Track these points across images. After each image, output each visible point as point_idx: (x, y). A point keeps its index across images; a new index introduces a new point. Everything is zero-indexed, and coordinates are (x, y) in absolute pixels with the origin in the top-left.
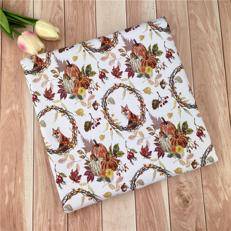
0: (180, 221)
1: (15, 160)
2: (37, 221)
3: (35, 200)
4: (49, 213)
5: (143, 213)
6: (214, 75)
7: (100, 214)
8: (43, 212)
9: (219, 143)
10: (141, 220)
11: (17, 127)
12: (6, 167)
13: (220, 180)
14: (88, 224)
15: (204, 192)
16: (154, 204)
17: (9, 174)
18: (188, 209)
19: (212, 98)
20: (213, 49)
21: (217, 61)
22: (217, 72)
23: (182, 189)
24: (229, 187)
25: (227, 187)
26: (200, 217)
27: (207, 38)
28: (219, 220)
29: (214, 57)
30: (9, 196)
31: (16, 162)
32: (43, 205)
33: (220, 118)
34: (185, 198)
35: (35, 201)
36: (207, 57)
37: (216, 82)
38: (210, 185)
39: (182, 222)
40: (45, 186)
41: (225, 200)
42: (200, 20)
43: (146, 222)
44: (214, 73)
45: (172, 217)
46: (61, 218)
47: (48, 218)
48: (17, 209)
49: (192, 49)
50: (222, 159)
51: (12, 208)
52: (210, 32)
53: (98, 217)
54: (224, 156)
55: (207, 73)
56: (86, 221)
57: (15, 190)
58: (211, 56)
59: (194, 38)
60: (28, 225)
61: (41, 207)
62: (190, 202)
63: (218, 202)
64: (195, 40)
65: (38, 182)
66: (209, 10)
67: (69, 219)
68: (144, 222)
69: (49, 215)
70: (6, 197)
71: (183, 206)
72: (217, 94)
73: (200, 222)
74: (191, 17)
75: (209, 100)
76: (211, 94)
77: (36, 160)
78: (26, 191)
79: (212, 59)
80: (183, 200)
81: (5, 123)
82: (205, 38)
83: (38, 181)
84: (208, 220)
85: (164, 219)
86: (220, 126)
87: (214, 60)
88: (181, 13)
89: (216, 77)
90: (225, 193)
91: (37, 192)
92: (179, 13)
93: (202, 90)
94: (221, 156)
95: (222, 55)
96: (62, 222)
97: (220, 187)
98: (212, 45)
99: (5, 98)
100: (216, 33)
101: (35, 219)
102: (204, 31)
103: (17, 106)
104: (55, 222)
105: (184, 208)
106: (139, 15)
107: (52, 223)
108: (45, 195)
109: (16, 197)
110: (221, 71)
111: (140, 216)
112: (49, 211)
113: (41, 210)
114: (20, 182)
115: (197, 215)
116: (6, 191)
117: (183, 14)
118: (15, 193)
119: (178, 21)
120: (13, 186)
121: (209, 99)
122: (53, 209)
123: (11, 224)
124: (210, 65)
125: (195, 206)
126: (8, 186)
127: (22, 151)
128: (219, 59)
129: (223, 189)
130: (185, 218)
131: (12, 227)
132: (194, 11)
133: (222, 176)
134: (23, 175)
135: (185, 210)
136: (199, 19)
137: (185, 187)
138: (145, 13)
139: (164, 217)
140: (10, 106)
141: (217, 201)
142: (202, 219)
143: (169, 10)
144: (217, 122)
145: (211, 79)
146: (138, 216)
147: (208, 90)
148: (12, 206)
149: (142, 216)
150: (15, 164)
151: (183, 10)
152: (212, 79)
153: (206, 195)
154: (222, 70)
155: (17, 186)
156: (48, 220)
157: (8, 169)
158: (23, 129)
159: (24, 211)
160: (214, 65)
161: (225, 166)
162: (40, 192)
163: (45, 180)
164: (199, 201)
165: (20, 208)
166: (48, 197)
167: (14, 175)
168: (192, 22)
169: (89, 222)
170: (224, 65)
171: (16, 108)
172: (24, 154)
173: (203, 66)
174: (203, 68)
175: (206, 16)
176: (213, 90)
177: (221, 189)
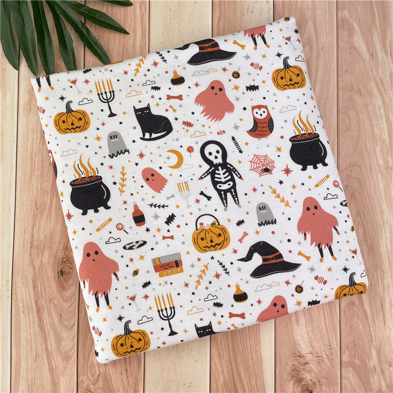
3: (15, 377)
6: (379, 146)
9: (380, 281)
13: (374, 352)
15: (343, 375)
19: (373, 193)
20: (381, 94)
21: (387, 119)
22: (385, 141)
23: (302, 367)
24: (390, 366)
25: (387, 366)
27: (372, 69)
29: (382, 111)
32: (29, 388)
33: (385, 232)
34: (307, 384)
35: (15, 380)
36: (368, 109)
37: (381, 162)
38: (356, 361)
40: (34, 352)
41: (380, 391)
42: (359, 33)
44: (379, 143)
49: (340, 91)
50: (382, 313)
52: (378, 58)
54: (387, 307)
55: (365, 141)
58: (377, 108)
59: (344, 69)
64: (346, 72)
65: (20, 344)
66: (378, 12)
72: (382, 186)
74: (342, 25)
75: (366, 195)
76: (370, 185)
77: (16, 300)
79: (378, 113)
80: (302, 388)
82: (366, 70)
83: (20, 342)
86: (383, 249)
87: (381, 115)
88: (323, 16)
89: (382, 150)
90: (381, 377)
92: (319, 14)
93: (354, 174)
94: (380, 307)
97: (374, 366)
98: (380, 85)
100: (390, 61)
102: (367, 56)
106: (238, 13)
108: (34, 370)
117: (327, 17)
119: (316, 31)
121: (365, 193)
124: (372, 125)
129: (378, 369)
132: (349, 13)
133: (380, 345)
136: (357, 29)
137: (308, 365)
138: (250, 11)
141: (366, 391)
143: (299, 6)
144: (379, 241)
145: (373, 153)
147: (366, 175)
151: (327, 9)
152: (375, 154)
153: (347, 381)
160: (382, 126)
161: (387, 326)
162: (23, 363)
163: (33, 341)
164: (332, 391)
166: (39, 373)
168: (344, 35)
173: (359, 128)
174: (359, 131)
175: (373, 24)
176: (375, 177)
177: (376, 370)
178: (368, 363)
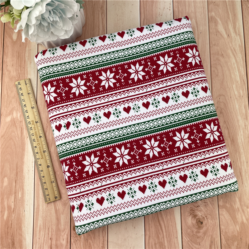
0: (193, 244)
1: (15, 172)
2: (38, 239)
3: (36, 216)
4: (50, 230)
5: (152, 234)
6: (235, 84)
7: (106, 234)
8: (44, 230)
9: (238, 159)
10: (150, 242)
11: (18, 136)
12: (6, 179)
13: (237, 200)
14: (92, 244)
15: (220, 213)
16: (165, 225)
17: (9, 186)
18: (202, 231)
19: (232, 110)
20: (234, 56)
21: (239, 70)
22: (238, 81)
23: (196, 209)
24: (247, 208)
25: (245, 208)
26: (214, 240)
27: (228, 43)
28: (236, 243)
29: (236, 65)
30: (8, 210)
31: (16, 174)
32: (44, 222)
33: (240, 132)
34: (199, 218)
35: (36, 218)
36: (227, 64)
37: (236, 93)
38: (227, 205)
39: (195, 245)
41: (243, 223)
42: (221, 24)
43: (155, 244)
44: (234, 83)
45: (184, 239)
46: (63, 236)
47: (49, 236)
48: (16, 225)
49: (212, 56)
50: (241, 178)
51: (12, 224)
52: (232, 37)
53: (104, 237)
54: (243, 174)
55: (227, 82)
56: (90, 241)
57: (14, 205)
58: (232, 64)
59: (213, 43)
60: (27, 243)
61: (42, 224)
62: (204, 223)
63: (235, 224)
64: (215, 45)
65: (39, 197)
66: (231, 13)
67: (72, 238)
68: (153, 243)
69: (50, 234)
70: (4, 211)
71: (197, 227)
72: (237, 106)
73: (215, 245)
74: (211, 20)
75: (229, 112)
76: (230, 106)
78: (26, 206)
79: (233, 66)
80: (197, 221)
81: (6, 132)
82: (226, 44)
84: (224, 243)
85: (175, 241)
86: (239, 141)
87: (235, 67)
88: (200, 15)
89: (236, 86)
90: (243, 214)
91: (38, 208)
92: (198, 15)
93: (221, 100)
94: (239, 174)
95: (244, 63)
96: (64, 241)
97: (238, 208)
98: (234, 51)
99: (5, 104)
100: (239, 38)
101: (35, 237)
102: (226, 36)
103: (18, 113)
104: (56, 240)
105: (198, 230)
106: (154, 17)
107: (54, 242)
108: (47, 211)
109: (15, 212)
110: (242, 80)
111: (150, 237)
112: (50, 229)
113: (42, 227)
114: (20, 196)
115: (212, 237)
116: (5, 206)
117: (203, 16)
118: (15, 208)
119: (197, 24)
120: (13, 200)
121: (228, 110)
122: (55, 227)
123: (10, 241)
124: (230, 73)
125: (209, 227)
126: (8, 200)
127: (22, 163)
128: (240, 67)
129: (240, 210)
130: (198, 240)
131: (10, 244)
132: (215, 13)
133: (241, 195)
134: (23, 189)
135: (199, 232)
136: (220, 22)
137: (199, 207)
138: (160, 15)
139: (175, 239)
140: (11, 113)
141: (234, 222)
142: (217, 242)
143: (187, 11)
144: (237, 137)
145: (232, 88)
146: (147, 237)
147: (228, 101)
148: (11, 222)
149: (151, 237)
150: (16, 176)
151: (203, 12)
153: (222, 216)
154: (244, 79)
155: (17, 200)
156: (50, 238)
157: (7, 182)
158: (24, 139)
159: (24, 227)
160: (236, 73)
161: (244, 185)
162: (41, 207)
164: (214, 222)
165: (20, 224)
166: (49, 213)
167: (14, 188)
168: (212, 25)
169: (93, 242)
170: (246, 74)
171: (17, 115)
172: (24, 166)
173: (223, 74)
174: (223, 77)
175: (228, 19)
176: (233, 101)
177: (239, 210)
178: (234, 206)
